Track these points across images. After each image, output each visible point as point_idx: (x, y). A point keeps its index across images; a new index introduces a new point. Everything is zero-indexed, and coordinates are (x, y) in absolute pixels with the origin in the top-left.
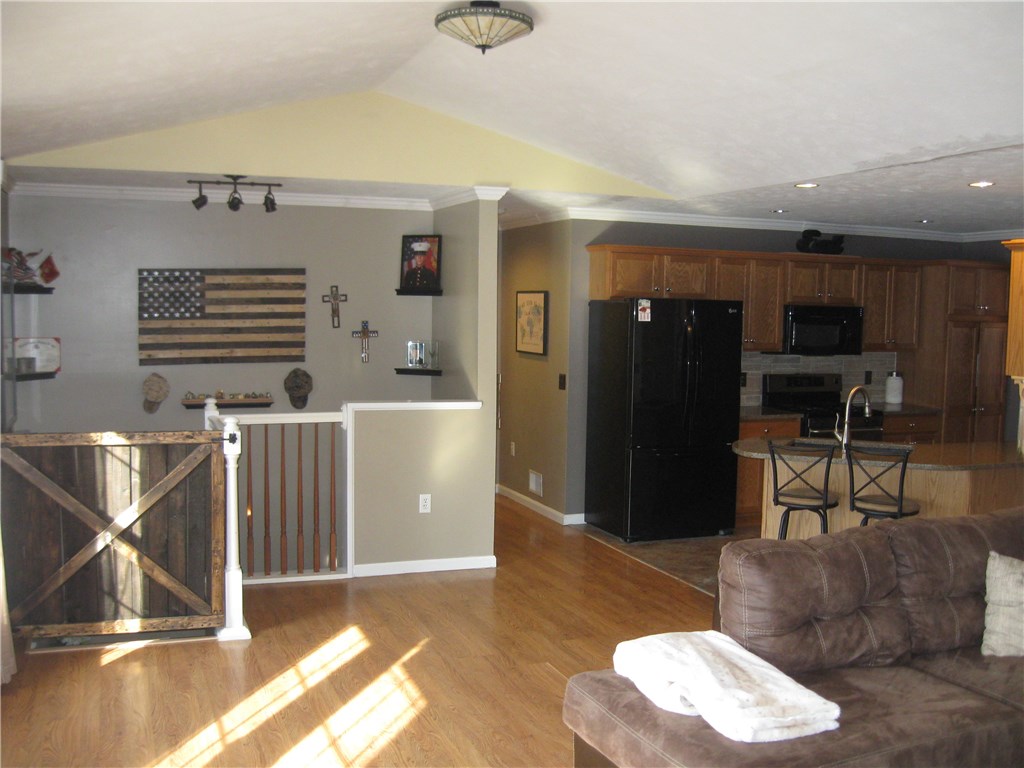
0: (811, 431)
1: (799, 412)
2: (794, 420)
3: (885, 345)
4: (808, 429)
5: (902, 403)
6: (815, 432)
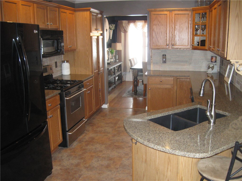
3: (68, 49)
4: (65, 98)
5: (70, 74)
6: (68, 99)
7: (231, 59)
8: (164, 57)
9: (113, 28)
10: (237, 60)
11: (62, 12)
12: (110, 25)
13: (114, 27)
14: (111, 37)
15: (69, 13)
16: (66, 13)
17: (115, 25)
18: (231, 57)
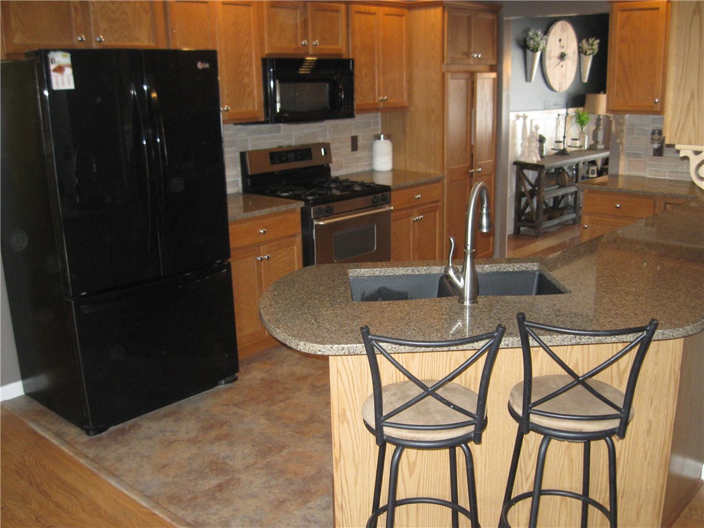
0: (315, 223)
1: (297, 198)
2: (293, 211)
3: (377, 104)
4: (313, 222)
5: (393, 170)
6: (321, 223)
7: (679, 143)
8: (656, 136)
9: (594, 50)
10: (695, 144)
11: (357, 12)
12: (584, 41)
13: (596, 47)
14: (584, 77)
15: (387, 15)
16: (374, 14)
17: (597, 41)
18: (678, 136)
